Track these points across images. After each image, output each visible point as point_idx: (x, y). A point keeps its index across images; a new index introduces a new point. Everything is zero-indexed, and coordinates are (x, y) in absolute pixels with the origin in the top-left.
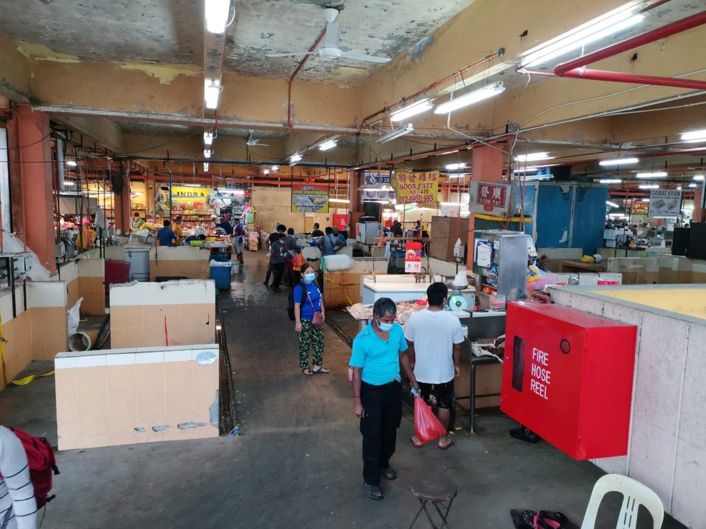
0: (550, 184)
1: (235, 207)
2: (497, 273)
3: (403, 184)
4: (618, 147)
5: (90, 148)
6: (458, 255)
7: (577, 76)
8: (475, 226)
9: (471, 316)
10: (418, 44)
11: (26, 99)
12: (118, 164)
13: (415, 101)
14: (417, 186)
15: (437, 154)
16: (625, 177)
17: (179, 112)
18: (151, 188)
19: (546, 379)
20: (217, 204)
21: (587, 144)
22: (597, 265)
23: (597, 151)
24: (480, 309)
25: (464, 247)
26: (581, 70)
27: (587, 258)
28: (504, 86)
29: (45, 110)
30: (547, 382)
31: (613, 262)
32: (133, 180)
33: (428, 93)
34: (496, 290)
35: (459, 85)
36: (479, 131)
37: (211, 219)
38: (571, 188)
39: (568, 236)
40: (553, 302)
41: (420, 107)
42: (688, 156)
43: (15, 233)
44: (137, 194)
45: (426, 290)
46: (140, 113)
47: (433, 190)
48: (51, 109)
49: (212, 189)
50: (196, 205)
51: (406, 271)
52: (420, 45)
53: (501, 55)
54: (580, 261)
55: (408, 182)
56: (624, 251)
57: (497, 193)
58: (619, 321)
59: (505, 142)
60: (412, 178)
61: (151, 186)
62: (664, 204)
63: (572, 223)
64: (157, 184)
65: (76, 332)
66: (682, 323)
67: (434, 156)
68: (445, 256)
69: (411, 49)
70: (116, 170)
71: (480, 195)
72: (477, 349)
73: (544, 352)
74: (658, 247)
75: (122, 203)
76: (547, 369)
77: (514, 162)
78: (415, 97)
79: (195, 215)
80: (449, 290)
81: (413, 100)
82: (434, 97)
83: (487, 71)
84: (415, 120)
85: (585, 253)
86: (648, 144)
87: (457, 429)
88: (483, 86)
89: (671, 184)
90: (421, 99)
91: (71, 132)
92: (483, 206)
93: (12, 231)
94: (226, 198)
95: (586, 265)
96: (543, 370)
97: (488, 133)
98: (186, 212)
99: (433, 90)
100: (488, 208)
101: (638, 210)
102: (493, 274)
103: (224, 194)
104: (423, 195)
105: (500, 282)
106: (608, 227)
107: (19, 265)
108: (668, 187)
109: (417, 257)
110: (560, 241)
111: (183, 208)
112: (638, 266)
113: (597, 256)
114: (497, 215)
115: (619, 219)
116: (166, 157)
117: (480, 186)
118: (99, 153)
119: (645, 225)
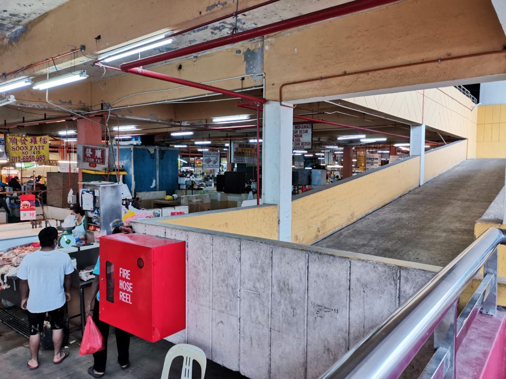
0: (141, 147)
2: (99, 214)
3: (15, 146)
4: (179, 124)
6: (71, 202)
7: (137, 73)
8: (83, 179)
9: (79, 250)
10: (14, 30)
13: (15, 77)
14: (29, 148)
15: (47, 122)
16: (187, 143)
19: (129, 290)
21: (160, 121)
22: (175, 201)
23: (167, 126)
24: (88, 243)
25: (75, 196)
26: (139, 69)
27: (169, 197)
28: (87, 74)
30: (130, 291)
31: (184, 199)
33: (27, 72)
34: (99, 227)
35: (51, 69)
36: (79, 106)
38: (155, 150)
39: (156, 183)
40: (134, 232)
41: (20, 83)
42: (219, 132)
45: (38, 234)
47: (45, 151)
51: (21, 219)
52: (16, 32)
53: (83, 51)
54: (165, 200)
55: (19, 144)
56: (191, 191)
57: (98, 154)
58: (175, 239)
59: (101, 116)
60: (24, 142)
62: (211, 161)
63: (158, 174)
66: (209, 236)
67: (45, 123)
68: (61, 204)
69: (8, 34)
71: (85, 155)
72: (85, 275)
73: (127, 269)
74: (211, 187)
76: (129, 281)
77: (113, 131)
78: (15, 73)
80: (59, 232)
81: (13, 75)
82: (33, 76)
83: (73, 61)
84: (17, 93)
85: (167, 194)
86: (196, 123)
87: (71, 343)
88: (71, 72)
89: (215, 148)
90: (20, 76)
92: (88, 163)
95: (168, 202)
96: (128, 283)
97: (88, 109)
99: (30, 70)
100: (93, 164)
101: (199, 165)
102: (96, 215)
104: (35, 155)
105: (102, 221)
106: (181, 176)
108: (213, 150)
109: (32, 207)
110: (151, 187)
112: (199, 200)
113: (174, 195)
114: (100, 170)
115: (189, 170)
117: (85, 149)
119: (203, 173)
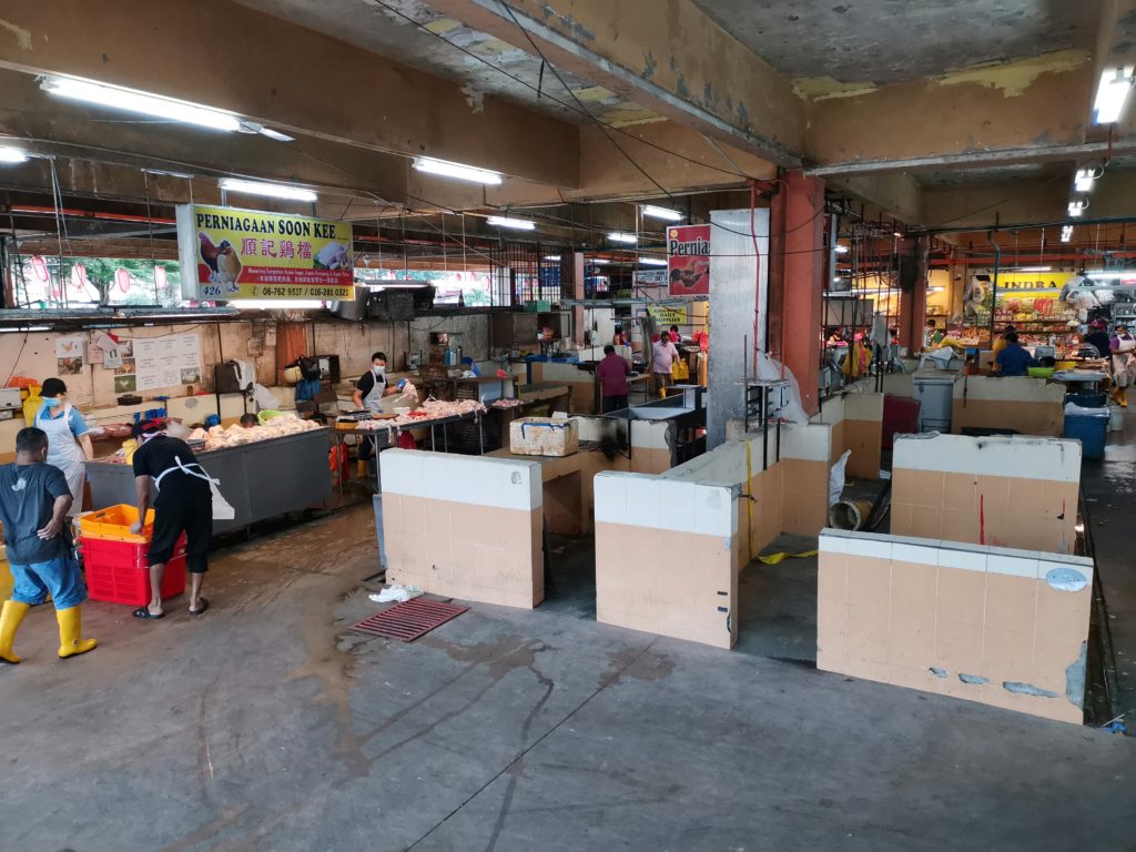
1: (1118, 305)
5: (873, 222)
11: (798, 162)
12: (911, 243)
17: (1036, 141)
18: (959, 279)
20: (1081, 301)
29: (821, 173)
32: (933, 267)
37: (1067, 329)
43: (771, 353)
44: (936, 289)
46: (965, 154)
48: (830, 170)
49: (1075, 273)
50: (1038, 304)
61: (959, 275)
64: (970, 272)
65: (838, 501)
70: (907, 253)
75: (913, 305)
79: (1035, 322)
91: (849, 200)
93: (767, 351)
94: (1102, 288)
98: (1020, 317)
103: (1099, 281)
107: (774, 397)
111: (1014, 309)
116: (992, 222)
118: (885, 228)
